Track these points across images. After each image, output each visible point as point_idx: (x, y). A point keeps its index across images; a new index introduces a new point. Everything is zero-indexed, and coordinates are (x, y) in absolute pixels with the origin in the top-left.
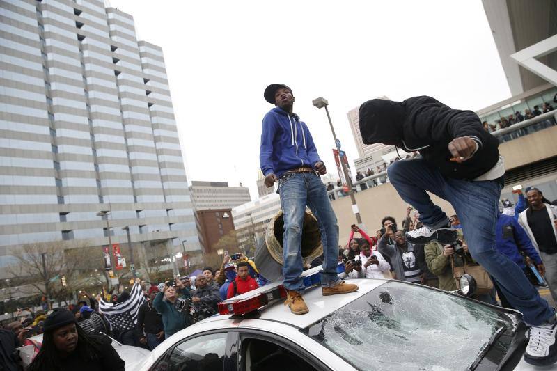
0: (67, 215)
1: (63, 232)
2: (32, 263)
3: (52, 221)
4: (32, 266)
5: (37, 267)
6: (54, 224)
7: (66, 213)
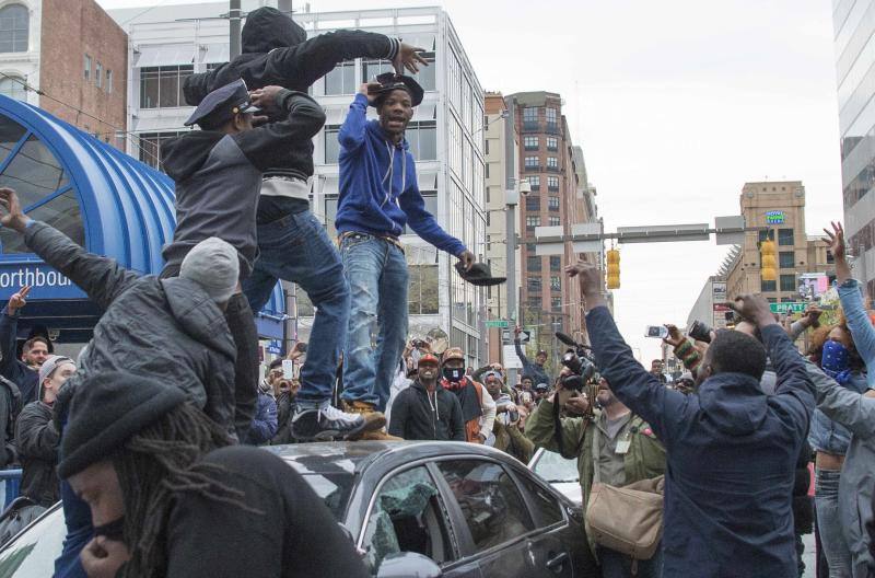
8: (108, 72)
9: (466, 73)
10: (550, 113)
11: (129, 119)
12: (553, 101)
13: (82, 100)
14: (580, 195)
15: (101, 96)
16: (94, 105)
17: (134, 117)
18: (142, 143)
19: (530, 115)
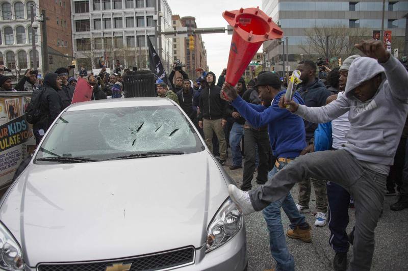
0: (356, 5)
1: (351, 20)
2: (319, 44)
3: (343, 10)
4: (319, 46)
5: (323, 47)
6: (344, 12)
7: (356, 3)
8: (64, 2)
9: (169, 10)
10: (192, 22)
11: (72, 16)
12: (193, 19)
13: (55, 9)
14: (200, 42)
15: (62, 9)
16: (60, 11)
17: (73, 16)
18: (76, 23)
19: (188, 22)
